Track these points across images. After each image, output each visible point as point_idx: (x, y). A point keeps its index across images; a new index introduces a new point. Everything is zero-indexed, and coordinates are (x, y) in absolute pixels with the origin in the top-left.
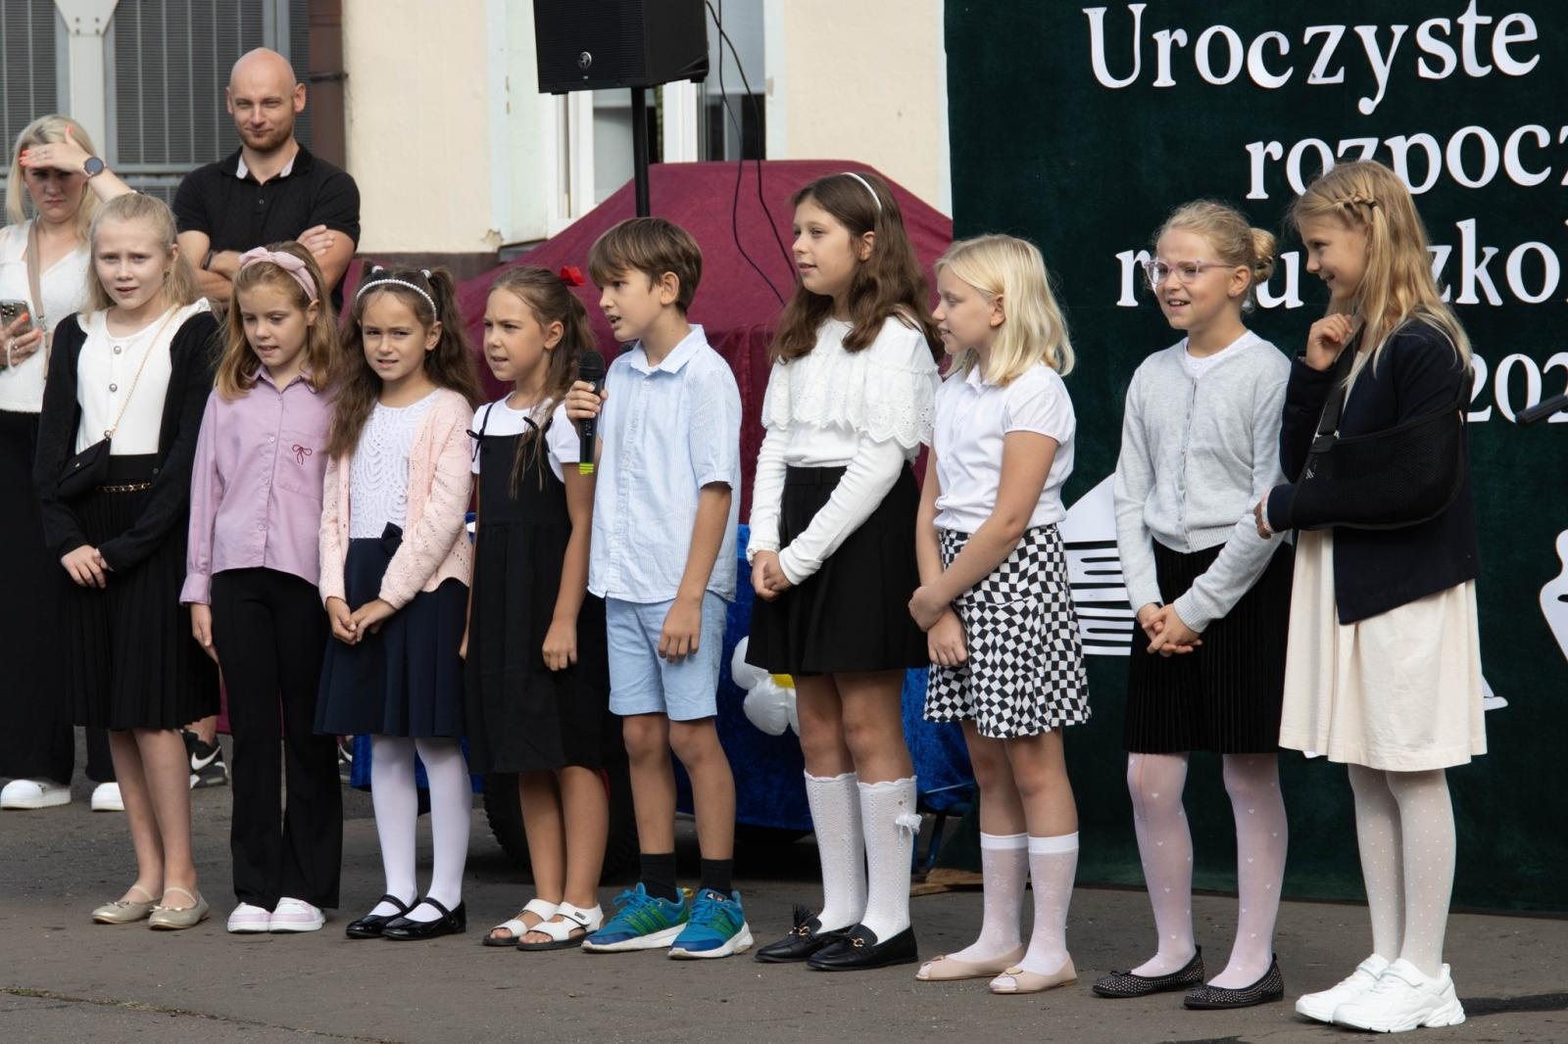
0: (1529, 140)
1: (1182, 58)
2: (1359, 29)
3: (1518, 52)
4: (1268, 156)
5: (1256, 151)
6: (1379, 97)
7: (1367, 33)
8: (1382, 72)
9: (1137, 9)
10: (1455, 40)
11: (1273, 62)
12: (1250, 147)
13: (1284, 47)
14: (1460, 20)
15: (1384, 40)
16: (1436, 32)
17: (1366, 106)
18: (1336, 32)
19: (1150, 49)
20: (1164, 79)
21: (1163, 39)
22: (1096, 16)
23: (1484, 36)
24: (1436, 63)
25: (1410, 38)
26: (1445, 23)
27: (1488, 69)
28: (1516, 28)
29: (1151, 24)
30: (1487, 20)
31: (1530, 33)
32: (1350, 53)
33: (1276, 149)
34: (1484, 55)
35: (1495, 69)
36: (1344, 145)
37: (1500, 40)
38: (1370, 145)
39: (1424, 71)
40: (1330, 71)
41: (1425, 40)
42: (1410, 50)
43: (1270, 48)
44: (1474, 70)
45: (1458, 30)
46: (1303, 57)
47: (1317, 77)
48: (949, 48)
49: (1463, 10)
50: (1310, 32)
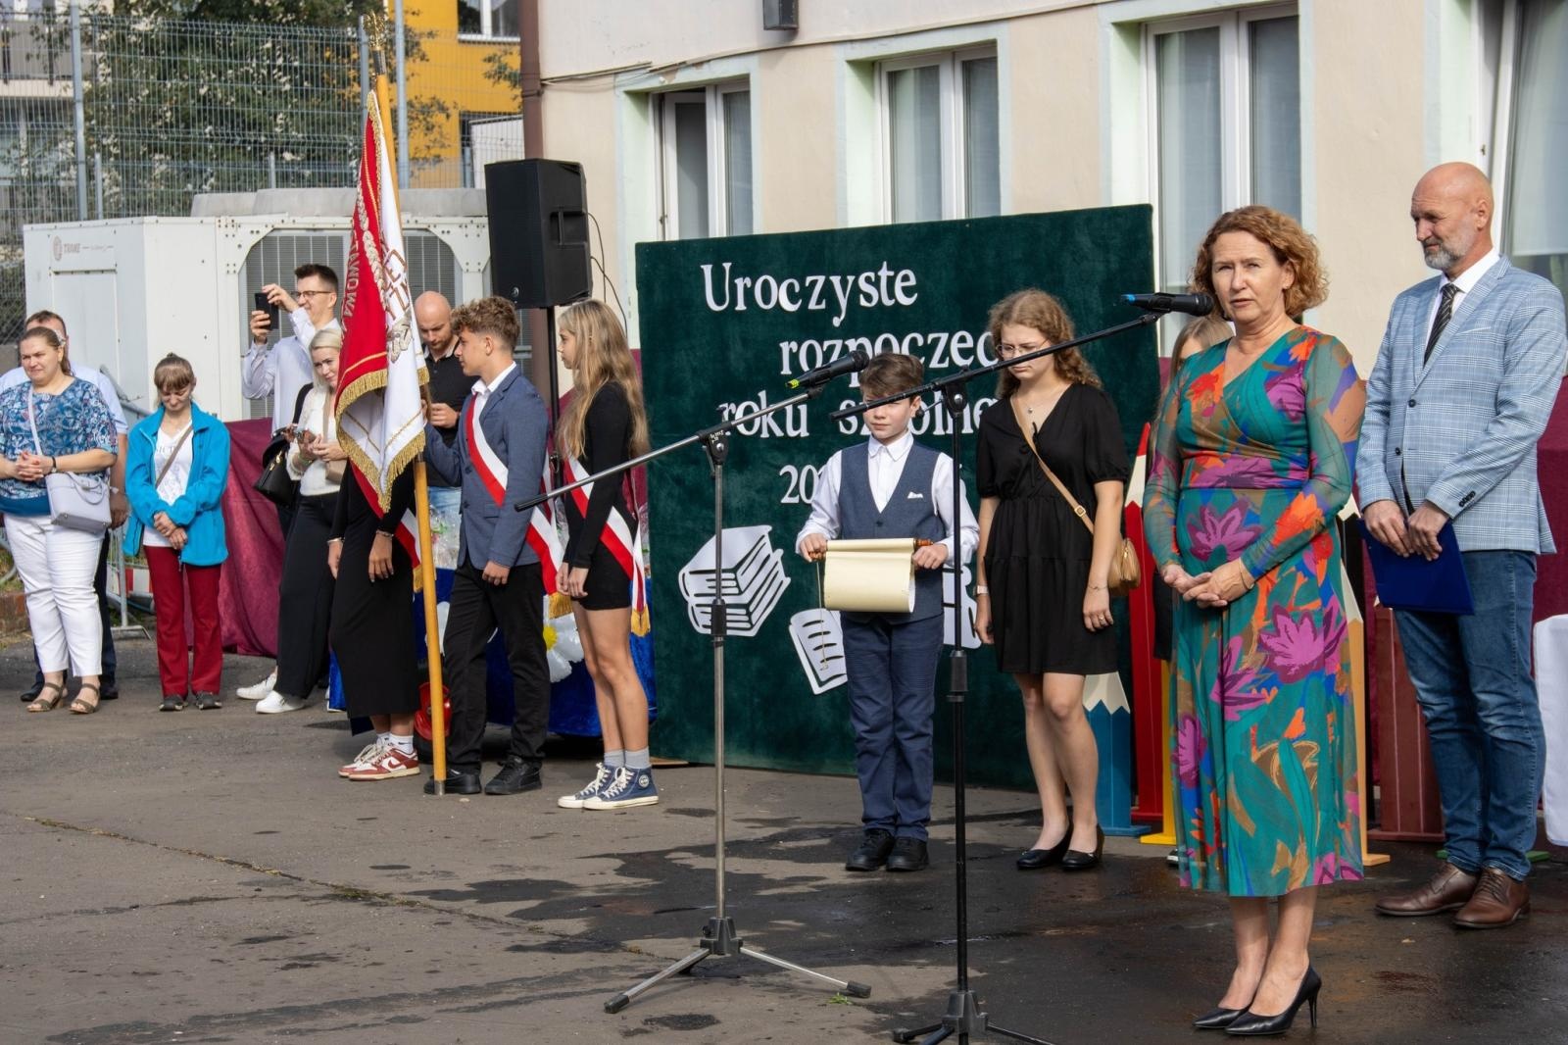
0: (914, 341)
1: (749, 293)
2: (832, 278)
3: (907, 292)
4: (791, 350)
5: (785, 346)
6: (843, 317)
7: (836, 280)
8: (843, 302)
9: (727, 266)
10: (876, 284)
11: (792, 297)
12: (782, 345)
13: (797, 289)
14: (880, 273)
15: (844, 283)
16: (868, 280)
17: (836, 322)
18: (821, 279)
19: (733, 288)
20: (741, 306)
21: (740, 282)
22: (707, 269)
23: (891, 281)
24: (868, 298)
25: (856, 282)
26: (872, 275)
27: (892, 302)
28: (906, 278)
29: (734, 275)
30: (892, 273)
31: (913, 282)
32: (828, 292)
33: (794, 345)
34: (891, 294)
35: (897, 302)
36: (827, 344)
37: (898, 285)
38: (838, 343)
39: (863, 302)
40: (819, 302)
41: (863, 285)
42: (856, 290)
43: (791, 287)
44: (888, 302)
45: (878, 278)
46: (806, 294)
47: (812, 305)
48: (638, 288)
49: (880, 268)
50: (809, 279)
